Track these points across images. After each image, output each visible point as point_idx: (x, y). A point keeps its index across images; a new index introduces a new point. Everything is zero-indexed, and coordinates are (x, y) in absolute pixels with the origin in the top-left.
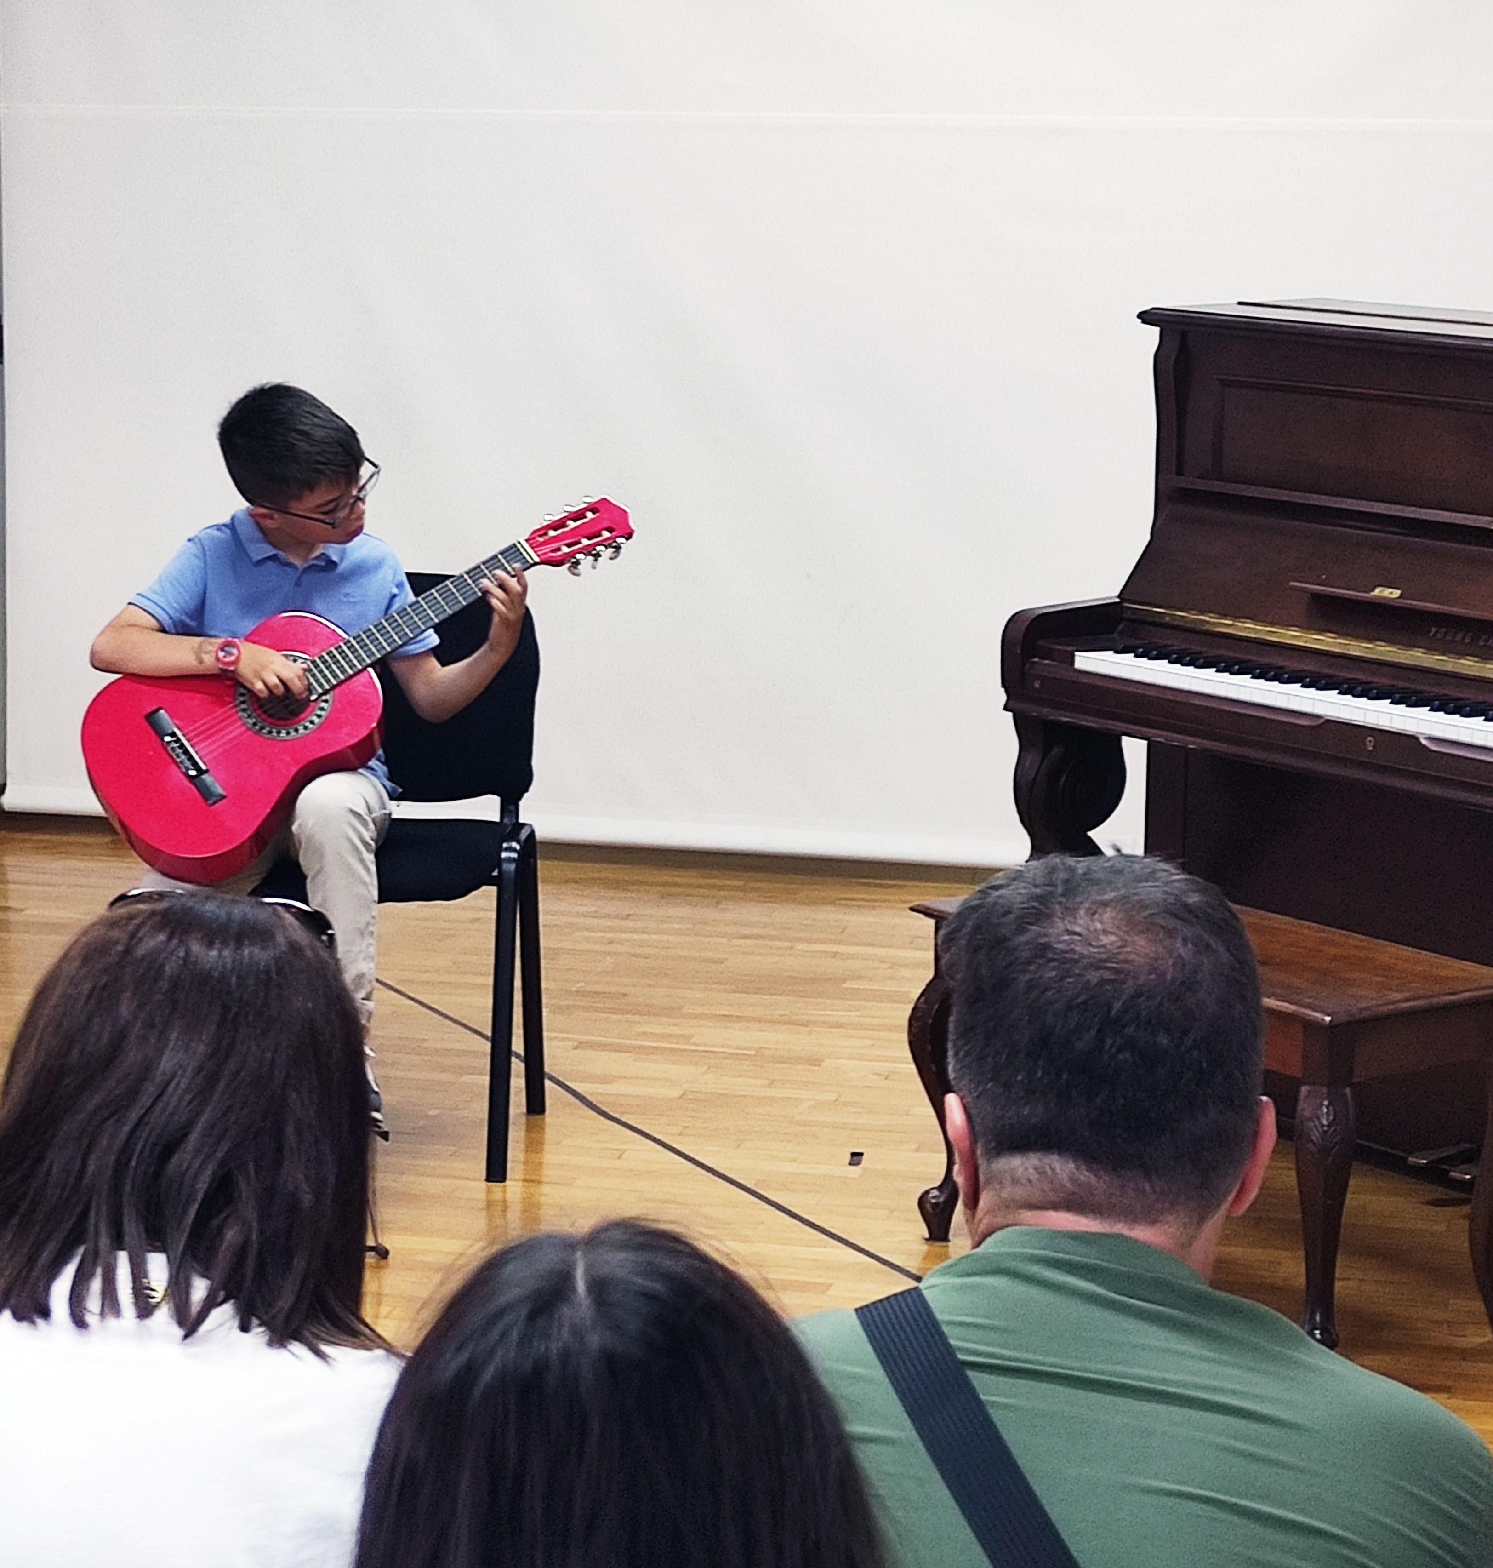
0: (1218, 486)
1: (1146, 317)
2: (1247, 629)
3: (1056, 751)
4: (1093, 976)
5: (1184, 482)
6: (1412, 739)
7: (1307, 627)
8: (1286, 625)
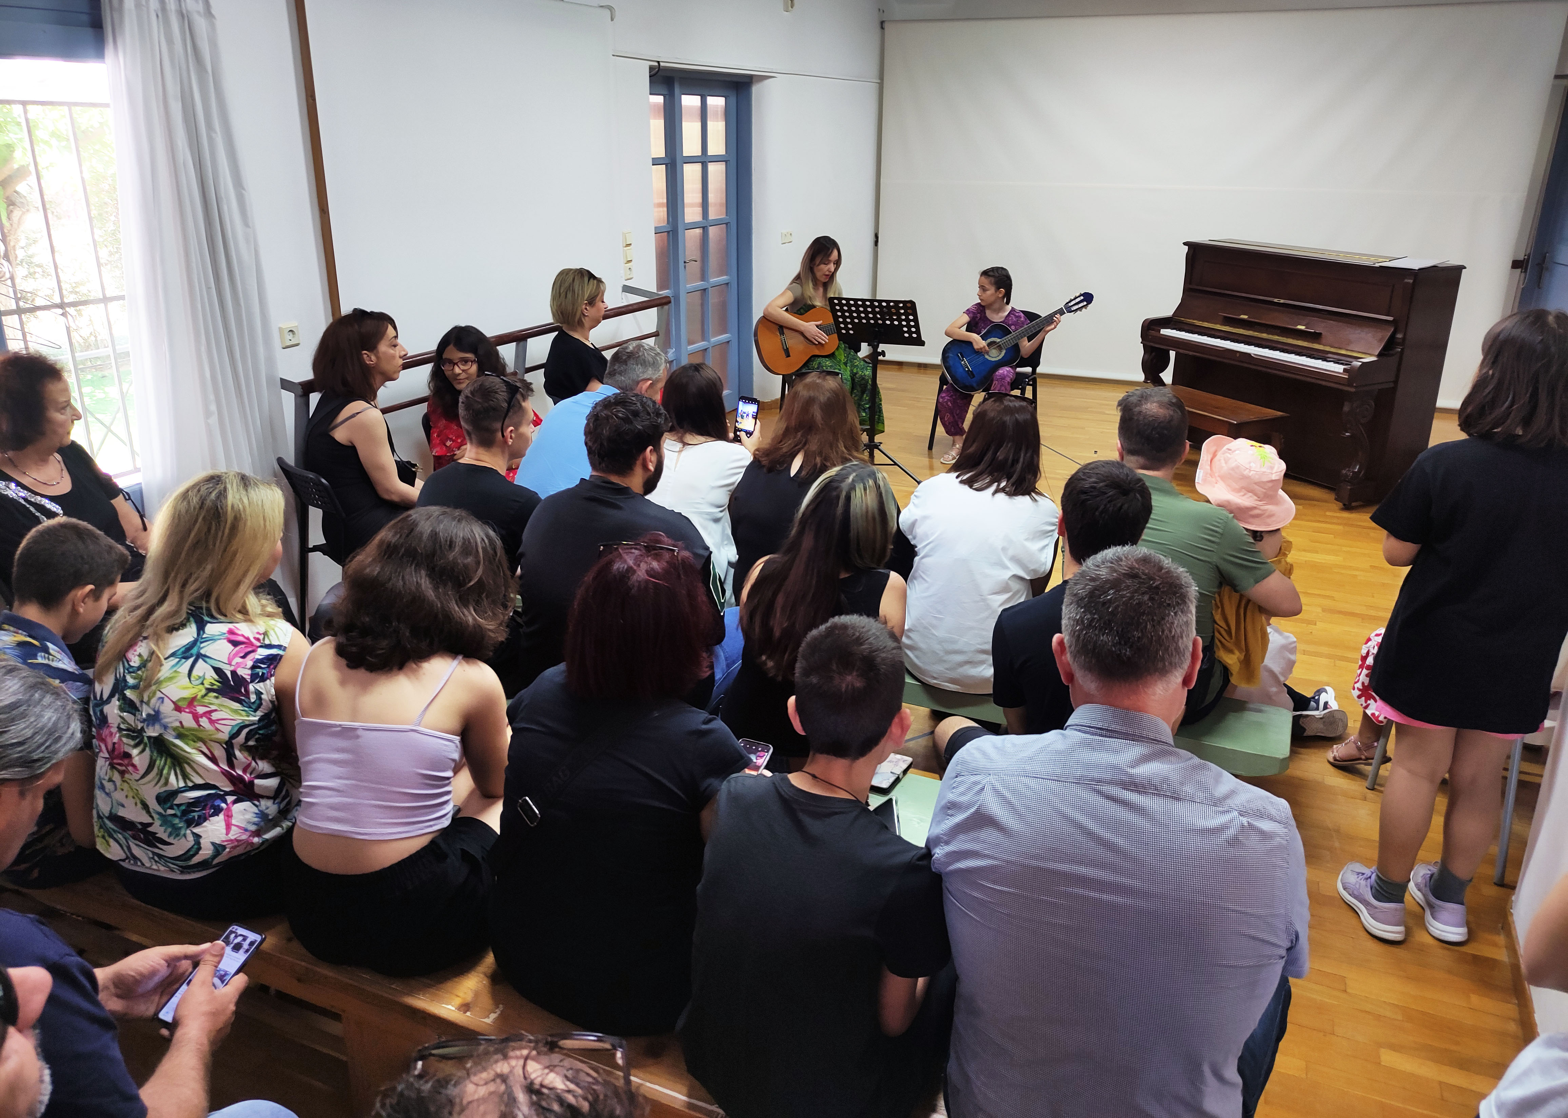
0: (1201, 288)
1: (1185, 244)
2: (1206, 325)
3: (1154, 354)
4: (1151, 419)
5: (1191, 287)
6: (1249, 355)
7: (1221, 325)
8: (1216, 324)
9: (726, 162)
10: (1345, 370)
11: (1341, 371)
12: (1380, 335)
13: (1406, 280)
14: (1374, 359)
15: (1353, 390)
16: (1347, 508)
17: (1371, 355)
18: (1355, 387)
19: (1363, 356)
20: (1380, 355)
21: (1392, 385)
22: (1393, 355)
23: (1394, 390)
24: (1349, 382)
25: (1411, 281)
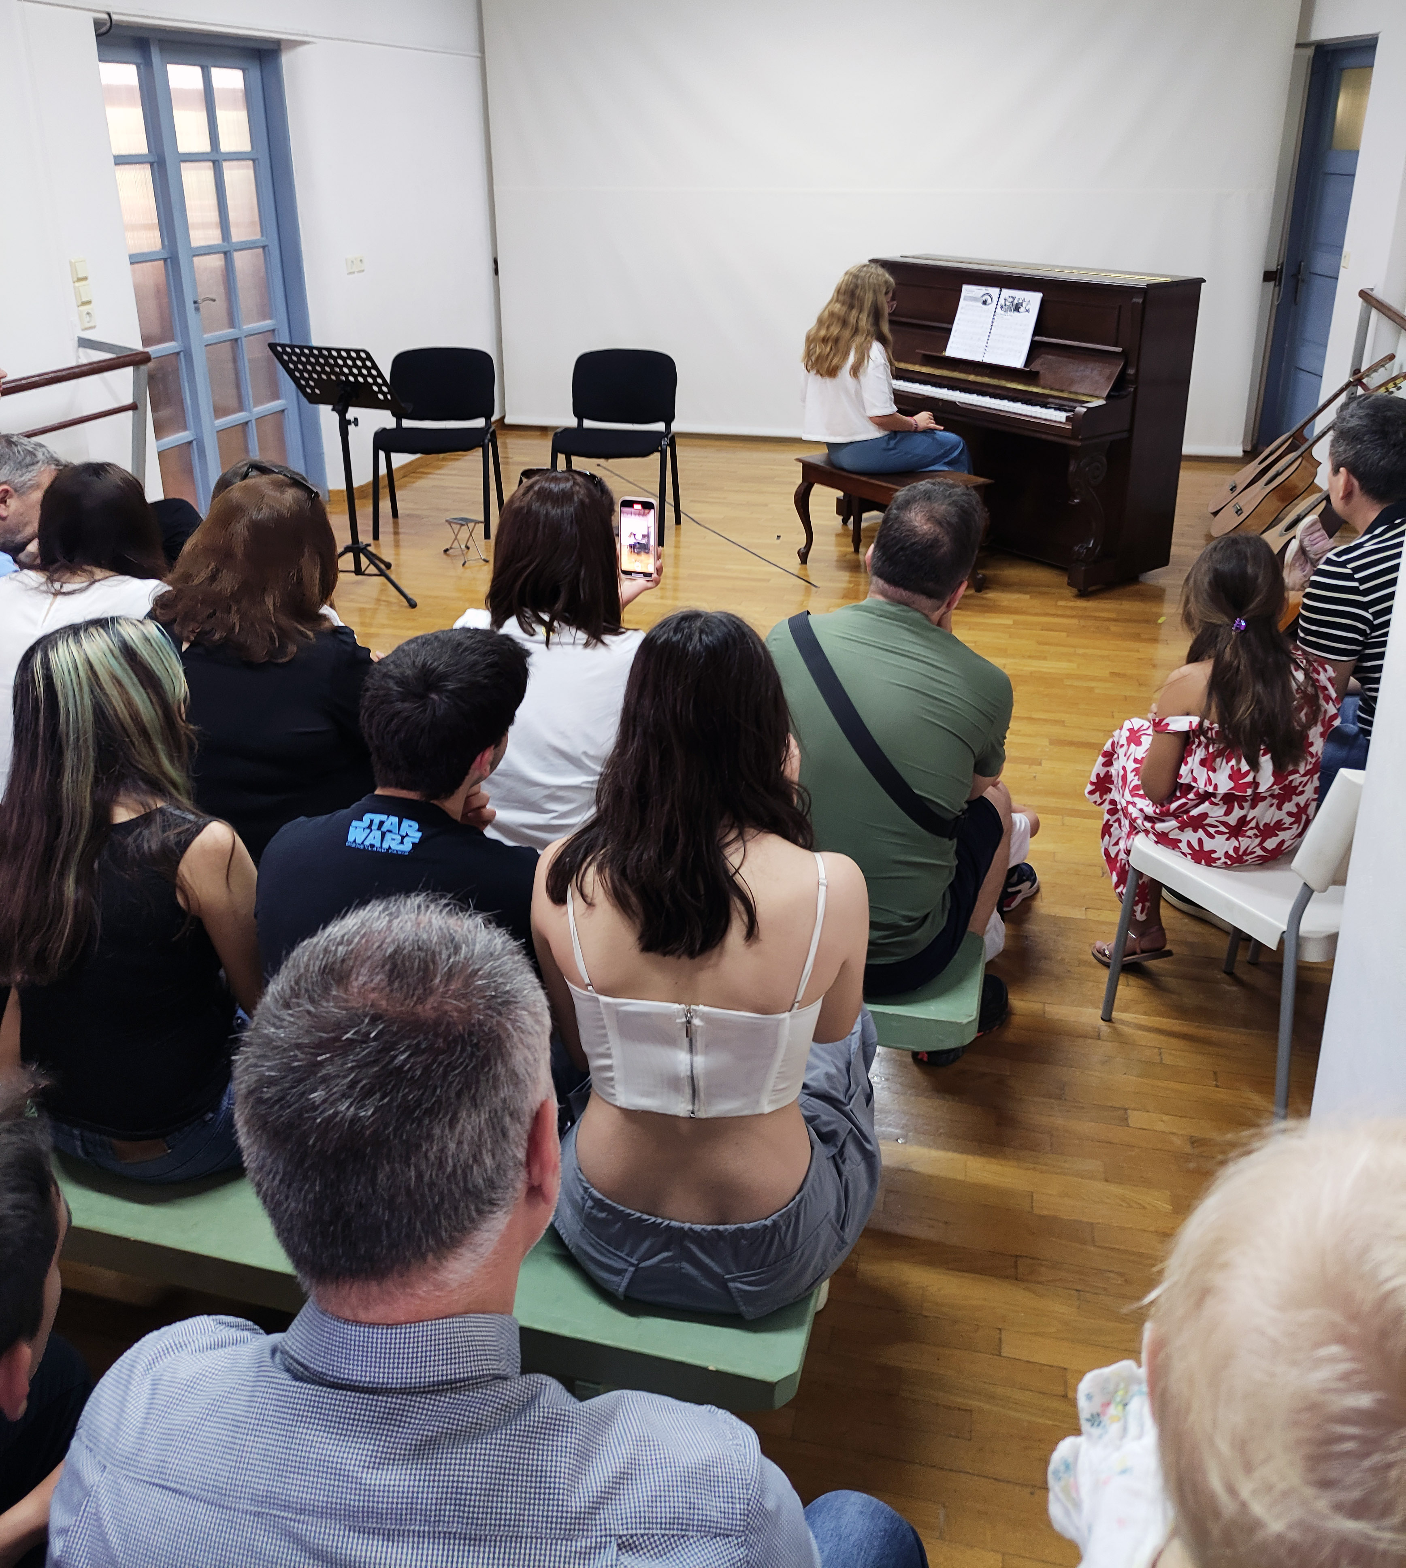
6: (954, 403)
9: (254, 160)
10: (1068, 418)
11: (1064, 420)
12: (1108, 371)
13: (1135, 300)
14: (1101, 402)
15: (1079, 444)
16: (1083, 594)
17: (1098, 397)
18: (1081, 440)
19: (1088, 399)
20: (1108, 397)
21: (1125, 435)
22: (1126, 396)
23: (1129, 440)
24: (1074, 434)
25: (1140, 301)
